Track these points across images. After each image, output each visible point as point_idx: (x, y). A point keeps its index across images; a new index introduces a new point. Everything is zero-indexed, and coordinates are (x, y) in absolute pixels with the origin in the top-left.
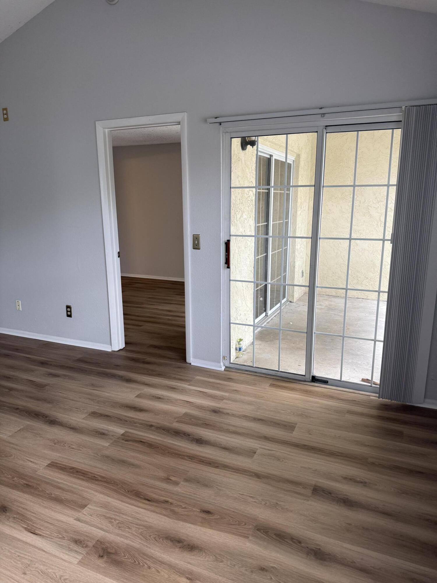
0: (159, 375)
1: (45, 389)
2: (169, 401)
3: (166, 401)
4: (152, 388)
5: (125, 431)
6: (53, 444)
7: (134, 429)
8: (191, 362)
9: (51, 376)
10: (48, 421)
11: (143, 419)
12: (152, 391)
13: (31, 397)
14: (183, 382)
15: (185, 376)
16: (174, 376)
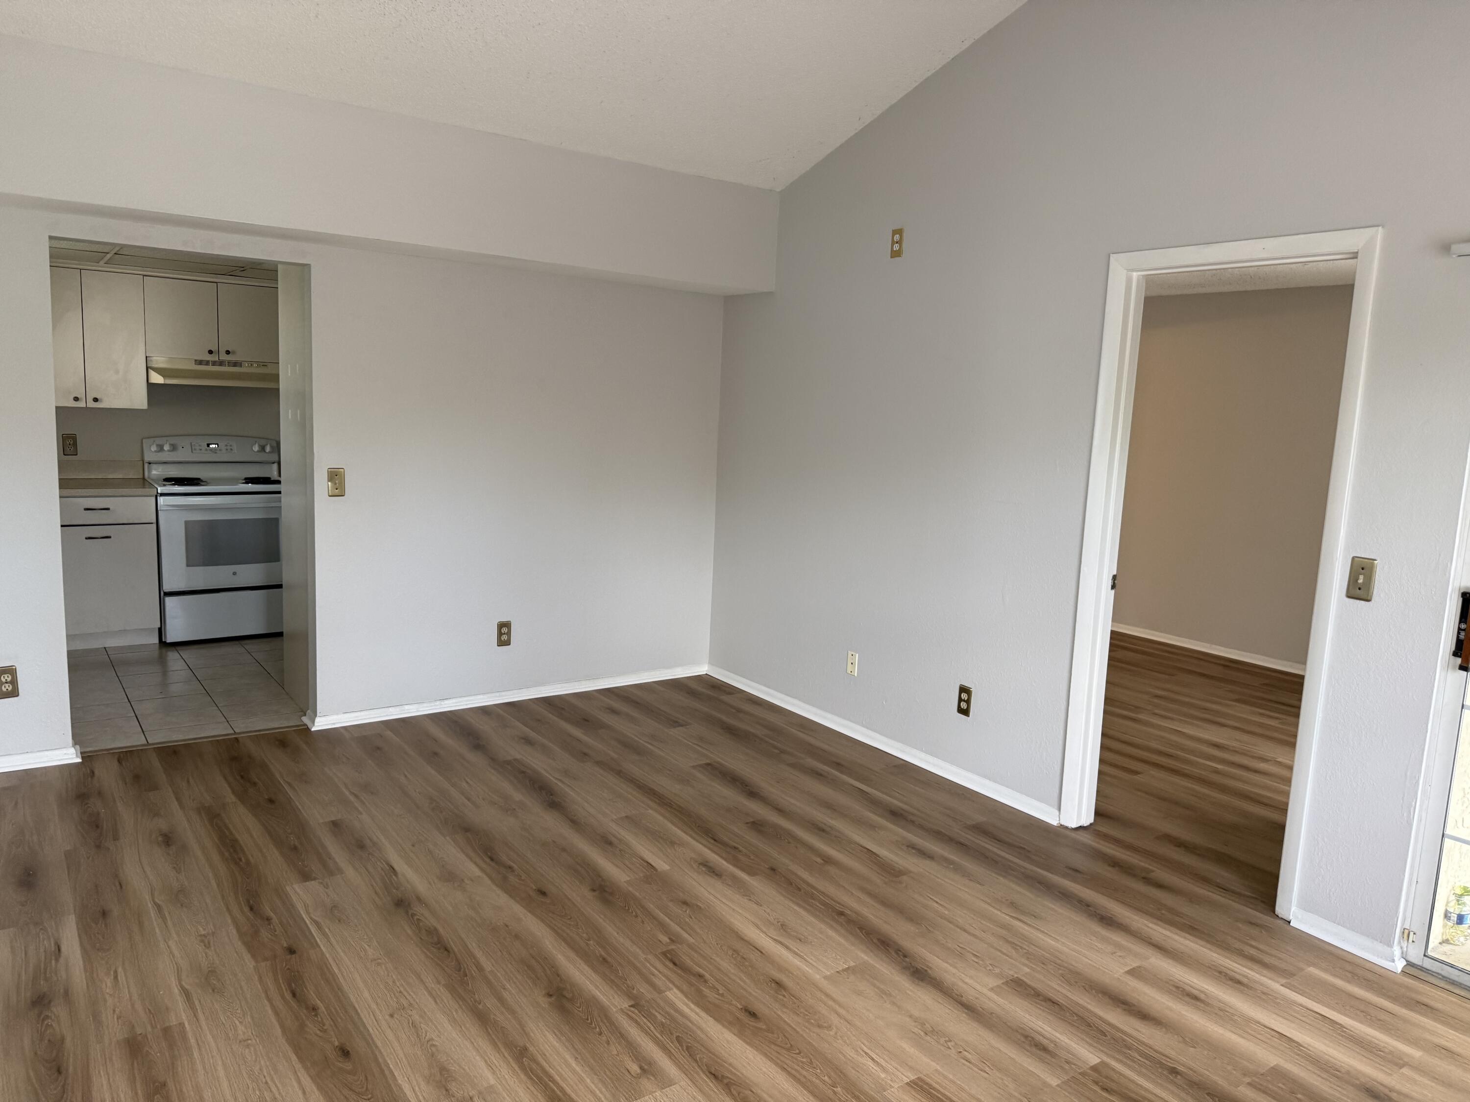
0: (1192, 929)
1: (900, 883)
2: (1223, 1014)
3: (1216, 1014)
4: (1170, 961)
5: (1100, 1060)
6: (922, 1034)
7: (1125, 1064)
8: (1291, 918)
9: (914, 851)
10: (909, 969)
11: (1150, 1042)
12: (1174, 970)
13: (870, 894)
14: (1265, 972)
15: (1271, 955)
16: (1237, 945)
